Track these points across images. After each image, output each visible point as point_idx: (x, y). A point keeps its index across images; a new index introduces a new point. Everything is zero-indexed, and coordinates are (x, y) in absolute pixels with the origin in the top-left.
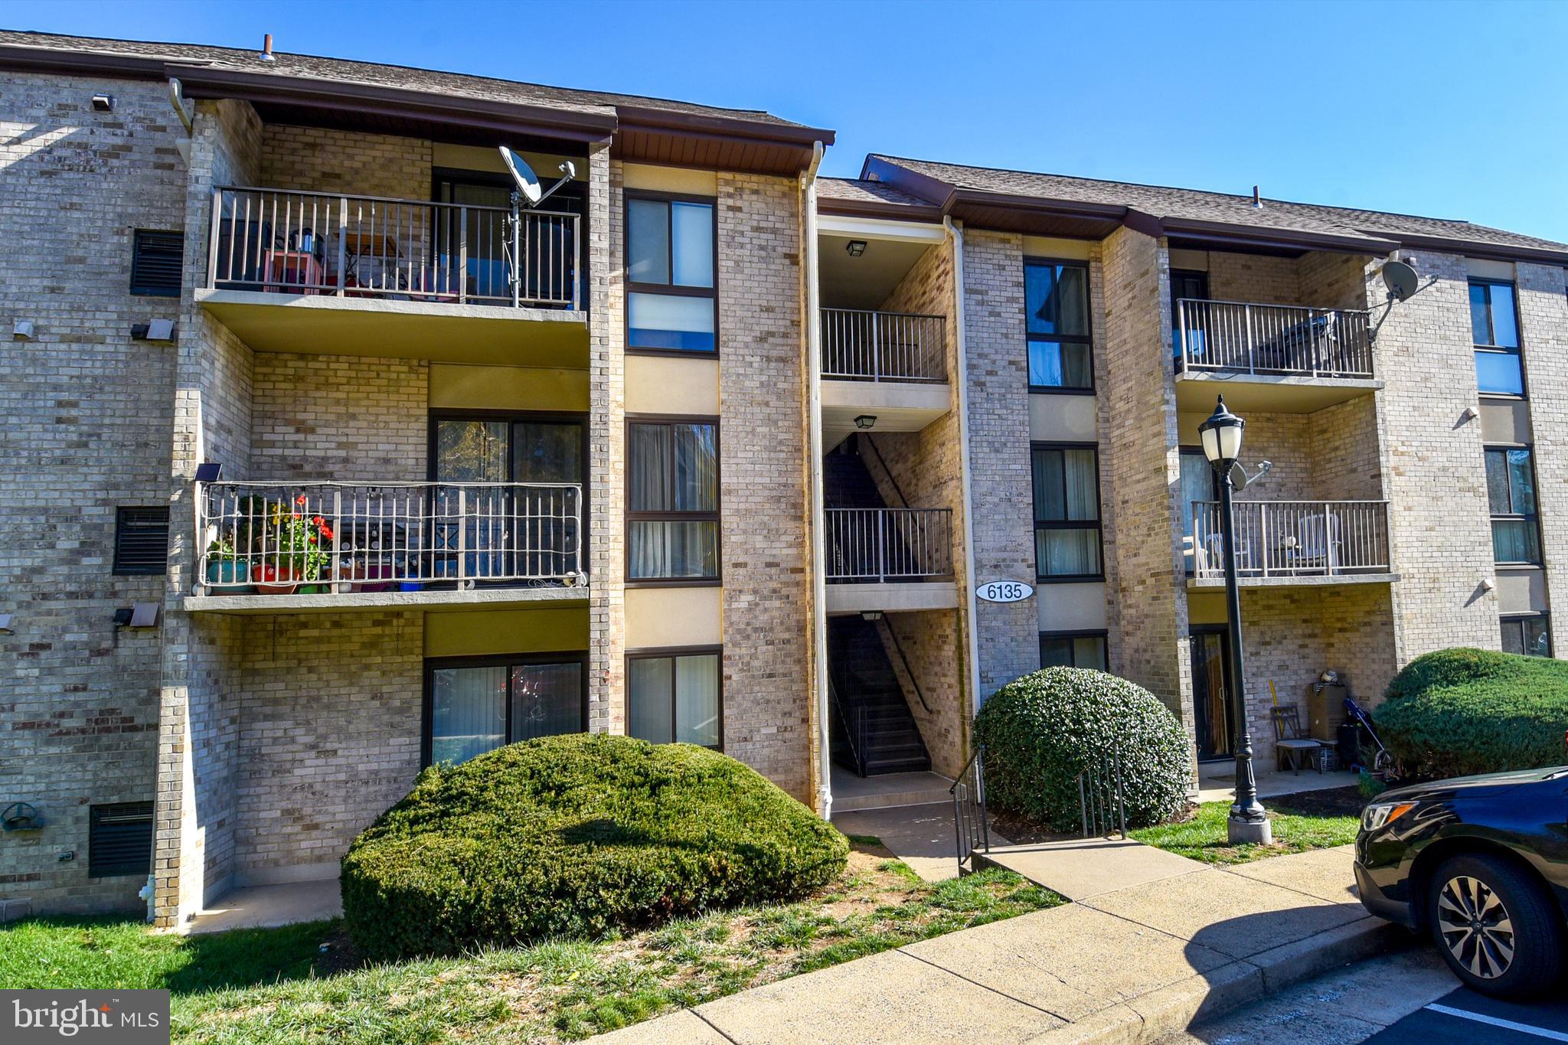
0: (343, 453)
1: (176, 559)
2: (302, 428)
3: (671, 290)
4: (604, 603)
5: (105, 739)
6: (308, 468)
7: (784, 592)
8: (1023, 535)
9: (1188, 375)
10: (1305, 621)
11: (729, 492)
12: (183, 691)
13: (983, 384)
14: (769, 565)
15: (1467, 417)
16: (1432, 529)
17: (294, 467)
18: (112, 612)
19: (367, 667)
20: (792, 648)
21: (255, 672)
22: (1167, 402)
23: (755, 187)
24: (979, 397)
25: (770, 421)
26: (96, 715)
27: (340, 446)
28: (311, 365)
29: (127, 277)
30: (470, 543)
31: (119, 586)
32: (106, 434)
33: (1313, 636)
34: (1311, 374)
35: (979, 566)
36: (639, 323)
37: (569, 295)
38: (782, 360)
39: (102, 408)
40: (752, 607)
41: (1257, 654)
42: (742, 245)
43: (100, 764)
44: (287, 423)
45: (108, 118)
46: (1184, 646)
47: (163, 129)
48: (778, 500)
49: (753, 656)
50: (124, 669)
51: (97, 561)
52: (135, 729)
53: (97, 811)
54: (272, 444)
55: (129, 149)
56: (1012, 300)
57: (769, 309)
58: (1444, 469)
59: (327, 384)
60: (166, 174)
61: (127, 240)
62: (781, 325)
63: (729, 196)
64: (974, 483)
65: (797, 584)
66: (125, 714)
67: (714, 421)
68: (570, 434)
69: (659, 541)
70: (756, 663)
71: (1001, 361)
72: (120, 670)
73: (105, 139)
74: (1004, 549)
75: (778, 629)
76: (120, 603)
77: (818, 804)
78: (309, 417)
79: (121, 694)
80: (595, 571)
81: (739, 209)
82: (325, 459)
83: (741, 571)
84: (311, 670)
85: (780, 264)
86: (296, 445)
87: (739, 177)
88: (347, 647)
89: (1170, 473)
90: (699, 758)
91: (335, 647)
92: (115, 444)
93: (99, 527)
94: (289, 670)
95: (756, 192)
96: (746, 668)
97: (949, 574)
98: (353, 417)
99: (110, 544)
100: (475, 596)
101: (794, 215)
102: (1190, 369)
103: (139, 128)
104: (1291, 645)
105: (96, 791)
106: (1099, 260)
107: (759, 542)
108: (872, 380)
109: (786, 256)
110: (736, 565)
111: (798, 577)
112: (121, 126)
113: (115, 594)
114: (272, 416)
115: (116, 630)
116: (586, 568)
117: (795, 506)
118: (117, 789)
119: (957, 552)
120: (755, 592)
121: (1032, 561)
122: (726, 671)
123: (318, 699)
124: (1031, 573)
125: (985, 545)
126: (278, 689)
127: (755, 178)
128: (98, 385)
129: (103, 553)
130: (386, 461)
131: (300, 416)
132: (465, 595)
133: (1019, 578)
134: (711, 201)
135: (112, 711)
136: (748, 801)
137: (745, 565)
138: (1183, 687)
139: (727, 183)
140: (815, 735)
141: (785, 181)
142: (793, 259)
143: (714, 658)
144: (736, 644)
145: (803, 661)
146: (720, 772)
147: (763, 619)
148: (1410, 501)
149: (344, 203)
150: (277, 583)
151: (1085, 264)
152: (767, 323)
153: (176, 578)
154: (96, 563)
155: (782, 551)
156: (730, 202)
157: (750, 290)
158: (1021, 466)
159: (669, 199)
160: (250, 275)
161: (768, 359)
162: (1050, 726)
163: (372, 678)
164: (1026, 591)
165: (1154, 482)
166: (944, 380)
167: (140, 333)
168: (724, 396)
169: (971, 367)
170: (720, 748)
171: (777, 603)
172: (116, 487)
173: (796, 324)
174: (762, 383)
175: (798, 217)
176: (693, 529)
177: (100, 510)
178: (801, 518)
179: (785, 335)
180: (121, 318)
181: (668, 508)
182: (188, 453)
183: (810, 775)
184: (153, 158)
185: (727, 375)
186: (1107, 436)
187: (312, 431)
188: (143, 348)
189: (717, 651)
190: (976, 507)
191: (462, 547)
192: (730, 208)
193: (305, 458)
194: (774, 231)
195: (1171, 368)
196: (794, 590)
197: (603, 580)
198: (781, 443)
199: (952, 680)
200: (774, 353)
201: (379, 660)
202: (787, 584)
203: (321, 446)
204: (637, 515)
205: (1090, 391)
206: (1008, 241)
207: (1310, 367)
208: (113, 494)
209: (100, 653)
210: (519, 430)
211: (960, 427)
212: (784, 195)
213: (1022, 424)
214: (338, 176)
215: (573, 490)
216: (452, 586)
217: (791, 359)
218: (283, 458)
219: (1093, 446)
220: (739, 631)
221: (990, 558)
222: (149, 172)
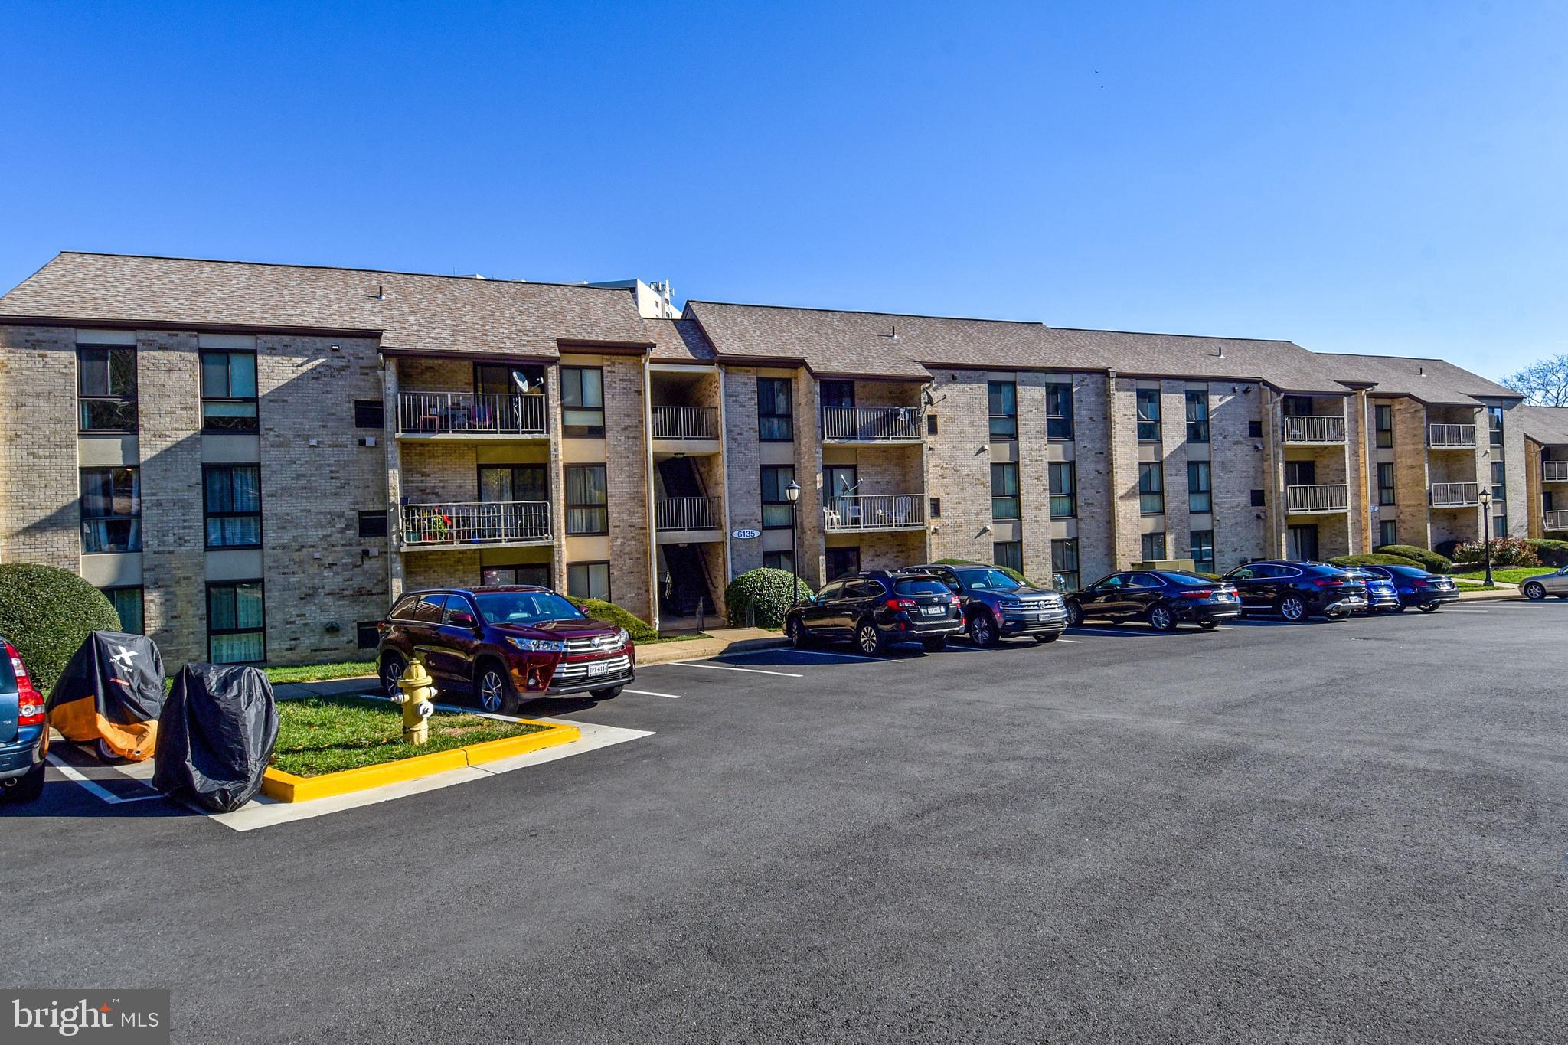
0: (442, 484)
1: (394, 533)
2: (424, 474)
3: (582, 408)
4: (560, 546)
5: (361, 598)
6: (428, 491)
7: (637, 537)
8: (756, 509)
9: (826, 441)
10: (899, 545)
11: (611, 496)
12: (400, 580)
13: (736, 439)
14: (630, 526)
15: (982, 450)
16: (959, 503)
17: (421, 491)
18: (360, 551)
19: (457, 570)
20: (641, 561)
21: (411, 573)
22: (818, 452)
23: (621, 361)
24: (734, 445)
25: (629, 464)
26: (357, 590)
27: (440, 481)
28: (427, 448)
29: (354, 420)
30: (506, 525)
31: (362, 541)
32: (351, 483)
33: (902, 552)
34: (889, 439)
35: (732, 523)
36: (567, 423)
37: (542, 428)
38: (636, 438)
39: (349, 473)
40: (623, 544)
41: (872, 560)
42: (615, 388)
43: (360, 608)
44: (417, 473)
45: (338, 354)
46: (822, 558)
47: (362, 358)
48: (634, 498)
49: (624, 565)
50: (367, 572)
51: (352, 532)
52: (372, 594)
53: (360, 625)
54: (412, 482)
55: (349, 367)
56: (752, 399)
57: (628, 416)
58: (968, 475)
59: (433, 456)
60: (366, 377)
61: (352, 405)
62: (634, 422)
63: (609, 366)
64: (730, 485)
65: (643, 534)
66: (369, 589)
67: (604, 465)
68: (539, 473)
69: (580, 516)
70: (624, 568)
71: (745, 428)
72: (365, 573)
73: (337, 363)
74: (746, 515)
75: (634, 553)
76: (363, 548)
77: (653, 624)
78: (427, 470)
79: (367, 581)
80: (556, 534)
81: (614, 372)
82: (435, 487)
83: (618, 529)
84: (434, 572)
85: (633, 395)
86: (422, 482)
87: (613, 357)
88: (448, 562)
89: (818, 484)
90: (601, 603)
91: (443, 562)
92: (355, 487)
93: (352, 519)
94: (425, 572)
95: (621, 364)
96: (620, 569)
97: (720, 527)
98: (446, 469)
99: (357, 525)
100: (509, 545)
101: (639, 373)
102: (829, 438)
103: (352, 358)
104: (891, 556)
105: (359, 617)
106: (796, 378)
107: (626, 517)
108: (681, 439)
109: (636, 391)
110: (615, 527)
111: (644, 531)
112: (344, 357)
113: (361, 544)
114: (411, 470)
115: (362, 558)
116: (552, 534)
117: (642, 501)
118: (367, 617)
119: (723, 517)
120: (624, 538)
121: (760, 519)
122: (611, 571)
123: (438, 583)
124: (760, 525)
125: (737, 513)
126: (421, 579)
127: (620, 357)
128: (346, 464)
129: (355, 529)
130: (460, 487)
131: (424, 470)
132: (504, 544)
133: (753, 528)
134: (601, 368)
135: (363, 588)
136: (619, 617)
137: (619, 527)
138: (821, 576)
139: (607, 360)
140: (652, 597)
141: (635, 358)
142: (639, 393)
143: (606, 565)
144: (615, 560)
145: (647, 566)
146: (608, 608)
147: (627, 549)
148: (948, 491)
149: (449, 396)
150: (433, 541)
151: (789, 380)
152: (627, 422)
153: (394, 540)
154: (351, 533)
155: (636, 520)
156: (609, 369)
157: (619, 407)
158: (755, 477)
159: (581, 368)
160: (415, 426)
161: (628, 438)
162: (750, 592)
163: (460, 574)
164: (757, 533)
165: (813, 486)
166: (717, 438)
167: (362, 443)
168: (608, 455)
169: (729, 431)
170: (610, 601)
171: (634, 543)
172: (358, 503)
173: (641, 421)
174: (625, 449)
175: (641, 373)
176: (595, 512)
177: (352, 513)
178: (645, 506)
179: (636, 427)
180: (353, 437)
181: (583, 503)
182: (395, 495)
183: (650, 613)
184: (359, 371)
185: (609, 445)
186: (799, 462)
187: (429, 476)
188: (363, 449)
189: (607, 562)
190: (731, 495)
191: (503, 527)
192: (609, 371)
193: (426, 487)
194: (630, 381)
195: (820, 437)
196: (642, 537)
197: (559, 538)
198: (635, 474)
199: (722, 573)
200: (631, 435)
201: (462, 567)
202: (639, 534)
203: (432, 482)
204: (570, 507)
205: (791, 440)
206: (749, 371)
207: (888, 435)
208: (357, 506)
209: (357, 566)
210: (516, 471)
211: (723, 459)
212: (635, 364)
213: (756, 457)
214: (432, 368)
215: (546, 504)
216: (500, 541)
217: (640, 437)
218: (417, 487)
219: (793, 466)
220: (617, 554)
221: (739, 519)
222: (358, 376)
